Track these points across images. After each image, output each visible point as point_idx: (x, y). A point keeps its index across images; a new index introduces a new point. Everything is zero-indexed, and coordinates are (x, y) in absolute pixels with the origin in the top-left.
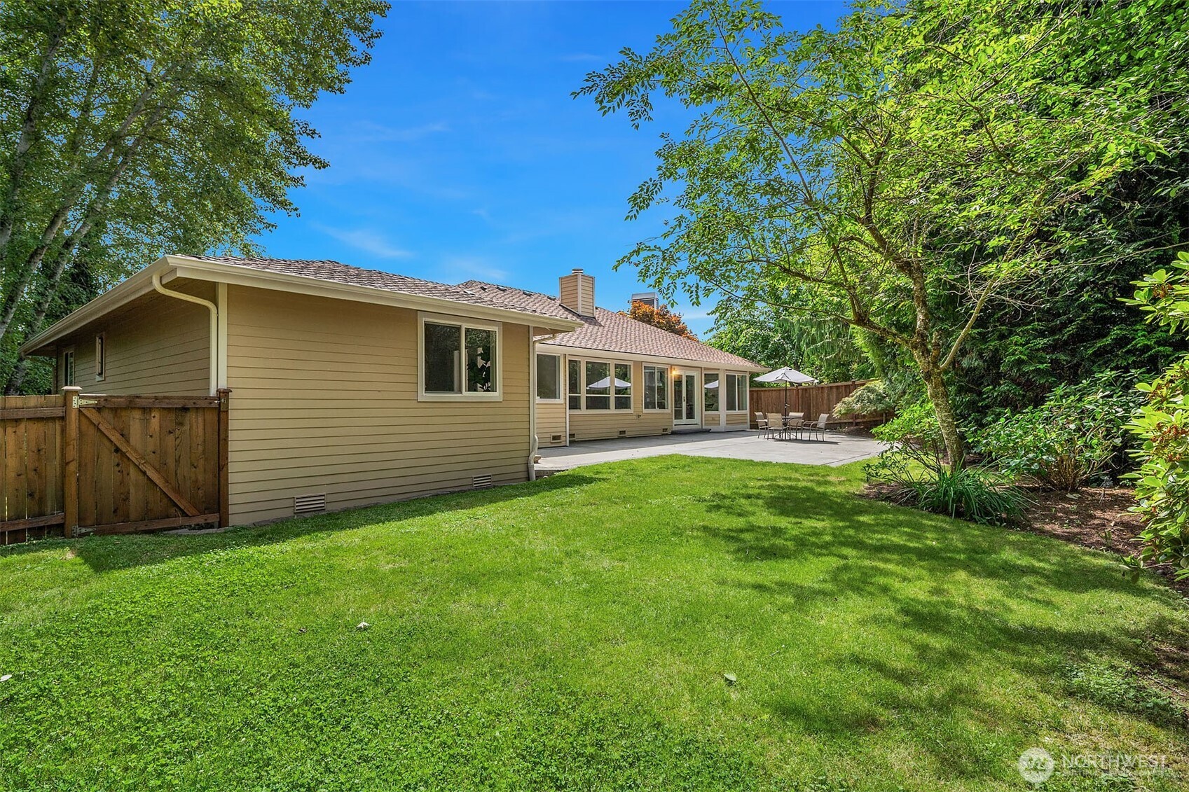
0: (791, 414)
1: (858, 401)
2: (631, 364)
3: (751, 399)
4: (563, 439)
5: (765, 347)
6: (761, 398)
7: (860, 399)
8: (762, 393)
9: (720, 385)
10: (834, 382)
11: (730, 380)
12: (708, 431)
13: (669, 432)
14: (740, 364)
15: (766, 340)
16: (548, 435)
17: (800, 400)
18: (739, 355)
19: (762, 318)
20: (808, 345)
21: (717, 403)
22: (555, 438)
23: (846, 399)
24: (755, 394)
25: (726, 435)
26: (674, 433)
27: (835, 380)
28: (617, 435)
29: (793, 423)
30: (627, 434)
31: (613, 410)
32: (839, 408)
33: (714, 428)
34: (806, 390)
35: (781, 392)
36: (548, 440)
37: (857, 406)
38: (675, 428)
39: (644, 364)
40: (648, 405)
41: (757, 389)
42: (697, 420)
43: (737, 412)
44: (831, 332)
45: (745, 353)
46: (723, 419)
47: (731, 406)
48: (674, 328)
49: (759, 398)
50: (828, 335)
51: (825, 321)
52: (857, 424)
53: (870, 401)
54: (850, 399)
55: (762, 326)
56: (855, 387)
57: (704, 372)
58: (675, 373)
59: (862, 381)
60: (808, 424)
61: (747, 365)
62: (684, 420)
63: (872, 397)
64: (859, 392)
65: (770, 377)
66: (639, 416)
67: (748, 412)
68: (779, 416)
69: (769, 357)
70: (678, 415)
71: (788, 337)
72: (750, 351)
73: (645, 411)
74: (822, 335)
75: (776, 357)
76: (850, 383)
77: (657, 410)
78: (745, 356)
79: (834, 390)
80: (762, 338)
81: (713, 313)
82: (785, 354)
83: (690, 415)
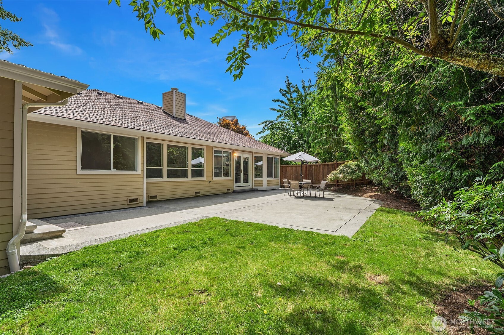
0: (304, 180)
1: (341, 173)
2: (204, 148)
3: (282, 171)
4: (139, 201)
5: (289, 143)
6: (287, 171)
7: (342, 172)
8: (288, 168)
9: (263, 163)
10: (324, 162)
11: (269, 160)
12: (255, 190)
13: (231, 191)
14: (275, 151)
15: (290, 138)
16: (125, 199)
17: (308, 172)
18: (275, 147)
19: (287, 127)
20: (313, 140)
21: (262, 173)
22: (131, 201)
23: (334, 172)
24: (284, 169)
25: (266, 193)
26: (235, 192)
27: (325, 161)
28: (193, 194)
29: (305, 186)
30: (201, 194)
31: (190, 178)
32: (330, 176)
33: (259, 188)
34: (310, 166)
35: (298, 168)
36: (125, 203)
37: (341, 176)
38: (235, 189)
39: (214, 149)
40: (217, 175)
41: (285, 166)
42: (250, 183)
43: (273, 178)
44: (326, 133)
45: (278, 145)
46: (265, 183)
47: (270, 175)
48: (242, 132)
49: (286, 171)
50: (324, 135)
51: (323, 126)
52: (338, 185)
53: (348, 173)
54: (336, 172)
55: (288, 131)
56: (338, 165)
57: (254, 155)
58: (236, 155)
59: (341, 162)
60: (314, 186)
61: (279, 152)
62: (242, 184)
63: (349, 171)
64: (341, 167)
65: (292, 158)
66: (210, 182)
67: (279, 178)
68: (297, 182)
69: (291, 149)
70: (237, 181)
71: (301, 137)
72: (281, 145)
73: (214, 179)
74: (321, 135)
75: (295, 148)
76: (335, 162)
77: (223, 178)
78: (278, 147)
79: (326, 166)
80: (288, 137)
81: (262, 123)
82: (300, 147)
83: (246, 180)
